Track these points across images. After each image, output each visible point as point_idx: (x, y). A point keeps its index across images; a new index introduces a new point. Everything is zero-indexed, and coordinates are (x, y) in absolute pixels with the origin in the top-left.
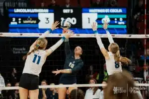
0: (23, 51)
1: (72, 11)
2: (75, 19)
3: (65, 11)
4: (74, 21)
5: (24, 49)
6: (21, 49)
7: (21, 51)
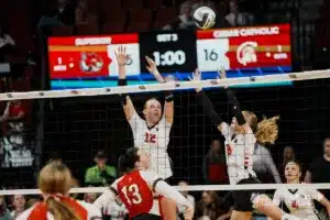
1: (175, 37)
2: (182, 53)
4: (180, 57)
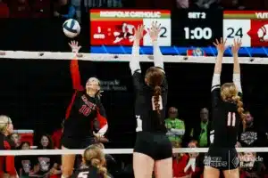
0: (115, 86)
1: (204, 15)
2: (209, 30)
3: (192, 15)
4: (207, 33)
5: (117, 83)
6: (112, 83)
7: (111, 86)
